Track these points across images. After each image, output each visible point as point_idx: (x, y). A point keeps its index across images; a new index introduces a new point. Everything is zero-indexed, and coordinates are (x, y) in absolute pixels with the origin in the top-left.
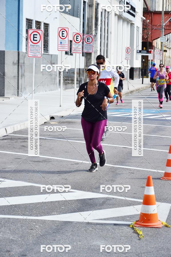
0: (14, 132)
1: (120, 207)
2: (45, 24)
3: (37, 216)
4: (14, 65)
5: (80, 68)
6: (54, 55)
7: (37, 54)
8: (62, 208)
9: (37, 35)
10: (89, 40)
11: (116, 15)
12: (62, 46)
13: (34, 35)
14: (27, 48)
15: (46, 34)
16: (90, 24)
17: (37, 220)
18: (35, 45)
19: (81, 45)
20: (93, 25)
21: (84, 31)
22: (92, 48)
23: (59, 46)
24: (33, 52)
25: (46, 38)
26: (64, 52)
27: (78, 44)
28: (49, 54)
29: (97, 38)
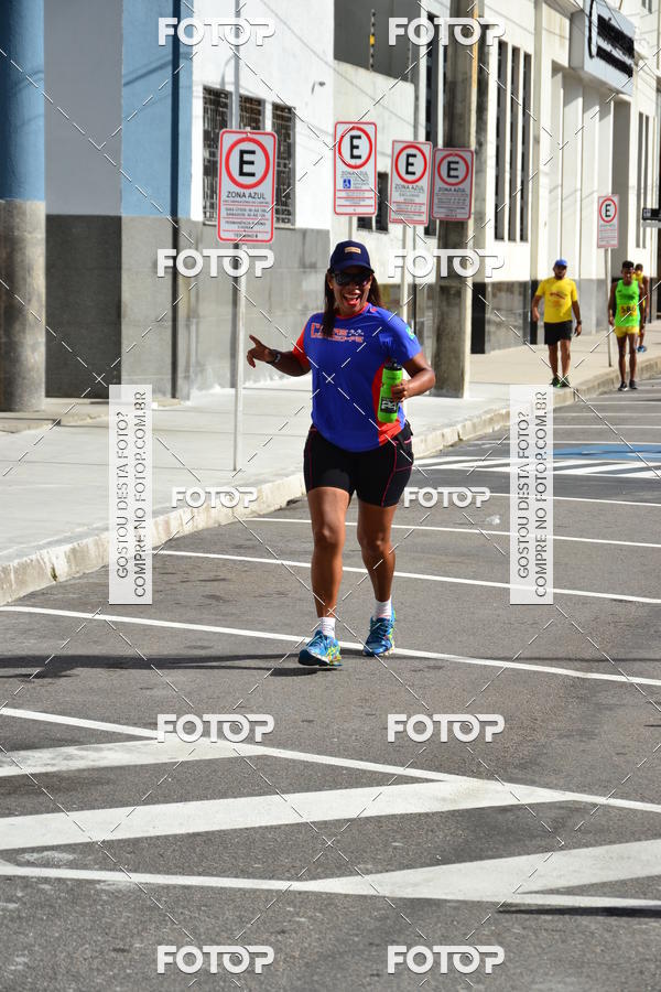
0: (170, 540)
2: (276, 107)
6: (312, 230)
7: (257, 228)
8: (395, 848)
9: (253, 152)
10: (456, 169)
11: (556, 68)
12: (351, 194)
13: (242, 153)
14: (208, 204)
15: (282, 148)
16: (459, 107)
17: (300, 893)
18: (247, 192)
19: (426, 189)
20: (470, 111)
21: (431, 136)
22: (467, 202)
23: (339, 194)
24: (239, 220)
25: (283, 165)
26: (355, 220)
27: (413, 188)
28: (294, 230)
29: (483, 160)
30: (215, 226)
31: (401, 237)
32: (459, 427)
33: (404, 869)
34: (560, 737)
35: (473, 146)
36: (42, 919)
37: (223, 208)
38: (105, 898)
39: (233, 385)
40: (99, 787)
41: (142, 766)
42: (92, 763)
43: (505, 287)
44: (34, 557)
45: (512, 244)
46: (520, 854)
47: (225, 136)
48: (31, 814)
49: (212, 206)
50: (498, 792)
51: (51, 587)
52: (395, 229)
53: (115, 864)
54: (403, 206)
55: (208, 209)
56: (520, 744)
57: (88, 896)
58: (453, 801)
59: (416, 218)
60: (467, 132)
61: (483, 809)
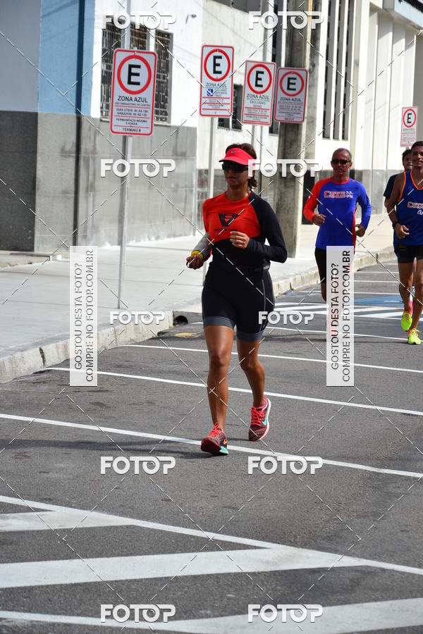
0: (66, 360)
1: (406, 598)
2: (159, 33)
4: (66, 157)
6: (184, 127)
7: (140, 124)
8: (229, 598)
9: (139, 67)
10: (294, 84)
11: (373, 9)
13: (131, 67)
14: (104, 105)
15: (162, 64)
16: (298, 36)
17: (154, 631)
18: (134, 97)
19: (270, 97)
20: (306, 39)
21: (275, 58)
22: (302, 109)
23: (204, 100)
24: (127, 118)
25: (162, 77)
26: (216, 120)
27: (260, 97)
28: (169, 126)
29: (315, 77)
30: (109, 122)
31: (250, 134)
32: (291, 279)
33: (235, 614)
34: (358, 517)
35: (308, 66)
37: (115, 108)
39: (120, 243)
40: (5, 547)
41: (38, 531)
45: (336, 142)
47: (117, 53)
49: (107, 107)
50: (309, 558)
52: (247, 128)
53: (14, 607)
54: (253, 111)
55: (104, 109)
56: (327, 521)
58: (275, 563)
59: (262, 120)
60: (303, 56)
61: (297, 570)
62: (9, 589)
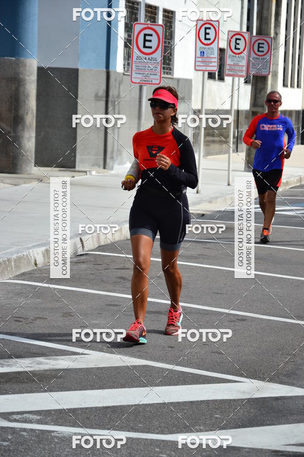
0: (99, 246)
2: (165, 11)
3: (162, 433)
4: (99, 100)
5: (240, 109)
6: (183, 79)
7: (152, 77)
8: (216, 418)
9: (151, 35)
10: (263, 47)
12: (204, 59)
13: (145, 35)
14: (126, 63)
15: (167, 34)
16: (265, 12)
17: (163, 441)
18: (147, 57)
19: (245, 57)
20: (271, 15)
21: (249, 28)
22: (268, 66)
23: (197, 59)
24: (143, 72)
25: (167, 43)
26: (206, 74)
27: (238, 57)
28: (173, 78)
29: (278, 42)
30: (129, 75)
31: (231, 84)
35: (272, 35)
36: (22, 451)
37: (134, 65)
38: (56, 440)
41: (79, 369)
42: (53, 367)
43: (288, 113)
44: (25, 253)
45: (292, 89)
46: (285, 424)
47: (136, 26)
48: (18, 393)
49: (128, 64)
50: (274, 389)
51: (34, 270)
52: (228, 79)
53: (63, 423)
54: (233, 67)
55: (126, 66)
56: (287, 364)
57: (47, 439)
58: (249, 393)
59: (240, 74)
60: (269, 27)
61: (265, 398)
62: (59, 410)
